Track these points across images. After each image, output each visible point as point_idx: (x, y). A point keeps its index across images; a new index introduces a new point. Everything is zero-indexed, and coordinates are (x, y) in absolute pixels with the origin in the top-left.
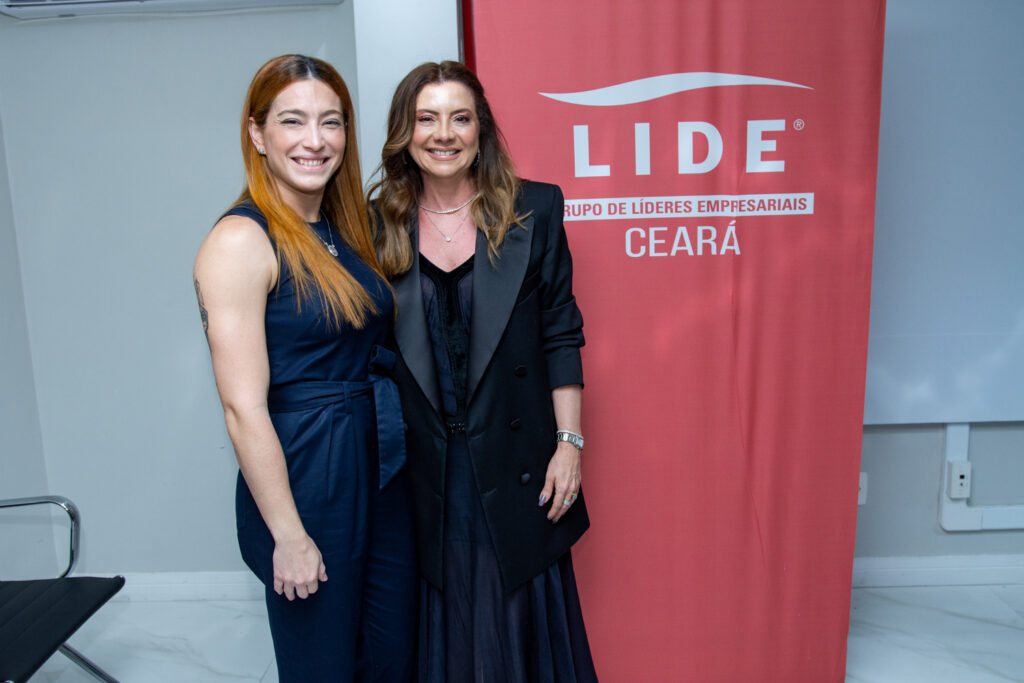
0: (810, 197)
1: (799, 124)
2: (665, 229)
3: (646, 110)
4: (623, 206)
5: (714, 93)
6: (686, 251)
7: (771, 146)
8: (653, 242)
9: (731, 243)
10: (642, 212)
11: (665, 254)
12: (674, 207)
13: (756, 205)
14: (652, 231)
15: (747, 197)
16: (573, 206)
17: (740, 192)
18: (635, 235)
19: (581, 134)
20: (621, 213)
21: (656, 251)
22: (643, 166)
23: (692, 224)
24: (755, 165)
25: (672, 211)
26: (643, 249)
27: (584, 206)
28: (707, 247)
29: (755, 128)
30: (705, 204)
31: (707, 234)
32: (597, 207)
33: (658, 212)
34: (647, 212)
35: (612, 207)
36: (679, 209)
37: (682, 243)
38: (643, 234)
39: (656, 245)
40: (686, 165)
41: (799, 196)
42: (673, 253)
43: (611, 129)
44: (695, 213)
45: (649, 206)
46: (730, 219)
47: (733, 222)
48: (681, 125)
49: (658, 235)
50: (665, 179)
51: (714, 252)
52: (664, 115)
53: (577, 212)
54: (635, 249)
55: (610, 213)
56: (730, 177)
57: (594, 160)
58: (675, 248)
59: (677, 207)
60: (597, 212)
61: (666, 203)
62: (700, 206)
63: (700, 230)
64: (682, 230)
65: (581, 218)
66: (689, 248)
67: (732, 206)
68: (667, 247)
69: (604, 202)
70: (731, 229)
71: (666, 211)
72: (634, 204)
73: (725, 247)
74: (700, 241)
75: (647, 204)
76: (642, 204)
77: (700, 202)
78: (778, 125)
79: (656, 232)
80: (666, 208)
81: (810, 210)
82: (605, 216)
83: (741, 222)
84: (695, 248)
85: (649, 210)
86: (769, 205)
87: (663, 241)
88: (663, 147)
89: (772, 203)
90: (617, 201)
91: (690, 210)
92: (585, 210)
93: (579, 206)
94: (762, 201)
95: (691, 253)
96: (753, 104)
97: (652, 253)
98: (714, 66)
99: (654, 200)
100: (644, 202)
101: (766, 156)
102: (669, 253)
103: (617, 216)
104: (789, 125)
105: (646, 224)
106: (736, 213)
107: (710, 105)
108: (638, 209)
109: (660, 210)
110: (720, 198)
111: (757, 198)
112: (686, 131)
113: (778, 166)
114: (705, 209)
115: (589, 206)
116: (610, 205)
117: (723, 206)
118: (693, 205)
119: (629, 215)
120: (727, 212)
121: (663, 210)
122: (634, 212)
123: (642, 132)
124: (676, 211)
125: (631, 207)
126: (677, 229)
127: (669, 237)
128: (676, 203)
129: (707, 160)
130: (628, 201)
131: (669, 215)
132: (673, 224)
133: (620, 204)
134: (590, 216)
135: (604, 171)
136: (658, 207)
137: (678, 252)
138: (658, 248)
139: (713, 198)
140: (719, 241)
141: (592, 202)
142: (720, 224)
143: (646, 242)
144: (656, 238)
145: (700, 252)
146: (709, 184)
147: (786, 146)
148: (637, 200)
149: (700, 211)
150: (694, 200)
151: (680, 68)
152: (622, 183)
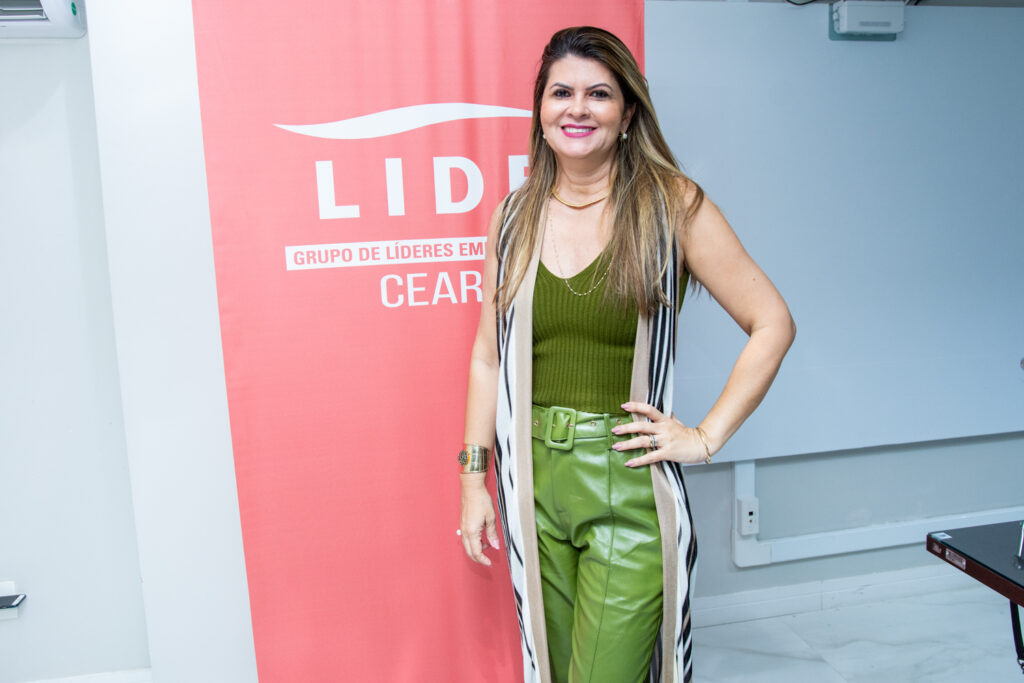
2: (425, 275)
3: (397, 144)
4: (376, 251)
5: (471, 125)
6: (449, 299)
8: (411, 290)
10: (397, 257)
11: (426, 303)
12: (433, 251)
14: (410, 277)
16: (319, 252)
18: (391, 283)
19: (325, 171)
20: (374, 259)
21: (416, 300)
22: (396, 206)
23: (454, 269)
25: (431, 255)
26: (401, 298)
27: (332, 251)
28: (472, 294)
29: (517, 162)
30: (468, 247)
31: (471, 280)
32: (347, 253)
33: (415, 256)
34: (403, 257)
35: (364, 252)
36: (439, 253)
37: (444, 290)
38: (400, 282)
39: (416, 293)
40: (445, 205)
42: (435, 302)
43: (360, 167)
44: (456, 257)
45: (406, 250)
48: (437, 161)
49: (417, 282)
50: (422, 220)
51: (479, 299)
52: (420, 148)
53: (323, 259)
54: (392, 299)
55: (361, 259)
57: (341, 200)
58: (437, 296)
59: (436, 250)
60: (347, 257)
61: (424, 247)
62: (462, 249)
63: (463, 275)
64: (444, 276)
65: (329, 265)
66: (452, 295)
68: (429, 295)
69: (355, 247)
71: (425, 256)
72: (388, 248)
74: (464, 288)
75: (403, 248)
76: (397, 248)
77: (461, 245)
79: (414, 279)
80: (425, 251)
82: (356, 262)
84: (458, 295)
85: (406, 254)
87: (423, 289)
88: (419, 187)
90: (369, 245)
91: (451, 253)
92: (333, 256)
93: (326, 252)
95: (454, 301)
96: (514, 138)
97: (412, 303)
98: (469, 97)
99: (411, 243)
100: (399, 246)
102: (431, 301)
103: (370, 262)
105: (403, 270)
107: (468, 138)
108: (393, 254)
109: (418, 254)
110: (483, 240)
112: (443, 166)
114: (467, 252)
115: (338, 251)
116: (361, 250)
118: (454, 248)
119: (383, 261)
121: (421, 254)
122: (389, 257)
123: (394, 168)
124: (436, 255)
125: (384, 251)
126: (437, 276)
127: (429, 284)
128: (436, 246)
129: (466, 199)
130: (382, 245)
131: (428, 259)
132: (434, 269)
133: (373, 249)
134: (339, 263)
135: (353, 212)
136: (415, 251)
137: (440, 299)
138: (418, 296)
139: (476, 240)
141: (341, 247)
143: (404, 290)
144: (415, 285)
145: (464, 300)
146: (471, 225)
148: (392, 244)
149: (462, 254)
150: (455, 242)
151: (433, 98)
152: (375, 224)
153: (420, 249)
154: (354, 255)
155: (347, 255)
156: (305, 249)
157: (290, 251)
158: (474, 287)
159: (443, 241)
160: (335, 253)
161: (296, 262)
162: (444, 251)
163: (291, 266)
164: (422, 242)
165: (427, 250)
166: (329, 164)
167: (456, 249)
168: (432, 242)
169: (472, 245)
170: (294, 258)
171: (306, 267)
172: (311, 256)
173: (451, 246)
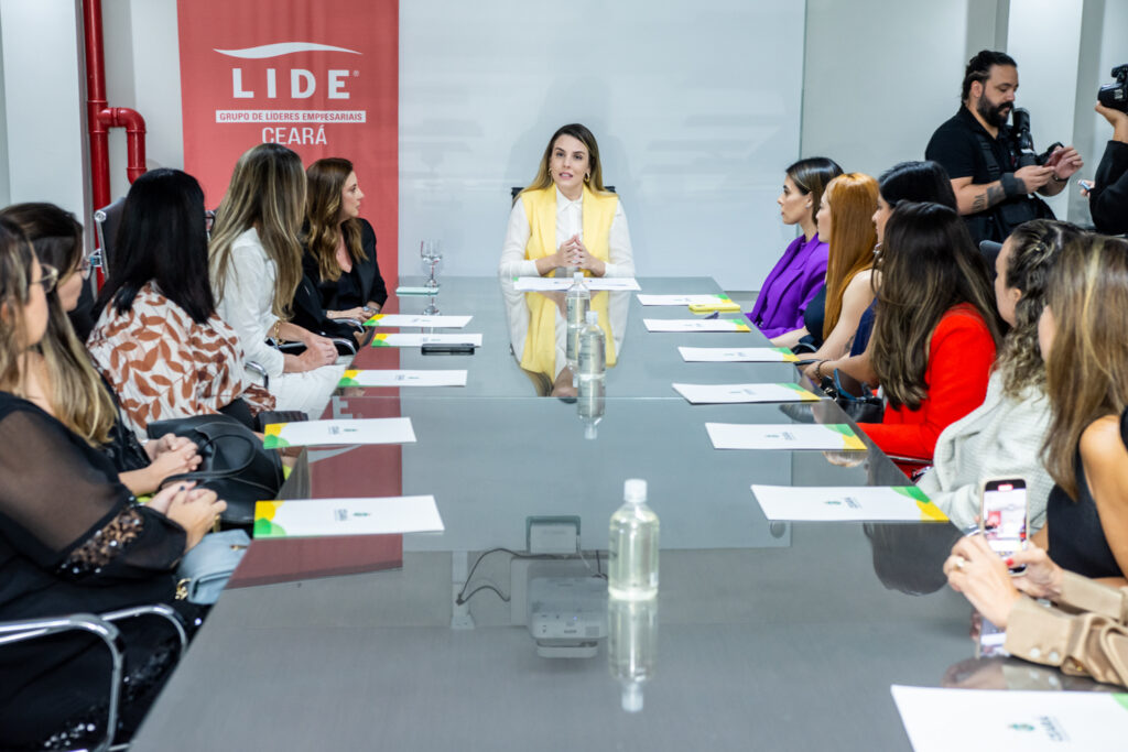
0: (363, 113)
1: (356, 73)
2: (285, 129)
3: (273, 62)
4: (261, 115)
5: (310, 54)
7: (342, 84)
8: (278, 136)
9: (321, 137)
10: (271, 119)
12: (289, 117)
13: (334, 116)
14: (278, 129)
15: (330, 112)
16: (233, 114)
17: (325, 109)
18: (268, 132)
19: (237, 74)
20: (260, 119)
22: (272, 93)
23: (299, 126)
24: (333, 94)
25: (288, 119)
26: (272, 139)
27: (239, 114)
28: (308, 139)
29: (333, 74)
30: (307, 115)
31: (308, 132)
32: (246, 115)
34: (274, 119)
35: (255, 115)
37: (294, 137)
38: (273, 132)
39: (280, 138)
40: (296, 93)
41: (358, 112)
42: (290, 142)
43: (254, 72)
44: (301, 120)
45: (276, 115)
46: (320, 124)
47: (322, 126)
48: (293, 71)
49: (281, 132)
50: (284, 100)
51: (312, 142)
52: (284, 65)
53: (235, 117)
54: (268, 140)
55: (253, 119)
56: (320, 100)
57: (245, 88)
58: (291, 140)
59: (291, 116)
61: (285, 114)
62: (304, 117)
63: (304, 130)
64: (294, 130)
65: (237, 121)
66: (298, 140)
67: (321, 116)
68: (286, 139)
69: (250, 112)
70: (321, 130)
71: (285, 119)
72: (267, 114)
73: (318, 140)
74: (305, 136)
77: (304, 114)
78: (345, 73)
79: (280, 130)
81: (364, 120)
82: (251, 120)
83: (327, 126)
84: (301, 139)
85: (276, 118)
87: (284, 136)
88: (284, 83)
89: (343, 116)
90: (258, 112)
91: (299, 118)
92: (239, 116)
93: (236, 114)
94: (338, 114)
95: (299, 142)
96: (332, 61)
97: (278, 142)
98: (309, 39)
99: (278, 112)
101: (339, 90)
103: (258, 121)
104: (351, 73)
105: (274, 125)
106: (324, 121)
107: (308, 60)
108: (269, 117)
109: (282, 118)
110: (315, 112)
111: (335, 113)
112: (296, 74)
113: (346, 96)
114: (307, 118)
116: (253, 114)
117: (316, 117)
118: (300, 116)
119: (264, 120)
120: (319, 120)
122: (267, 119)
123: (271, 74)
124: (291, 119)
125: (265, 115)
126: (291, 129)
127: (287, 133)
128: (291, 114)
129: (307, 91)
130: (264, 112)
131: (286, 121)
132: (289, 126)
133: (259, 114)
134: (242, 120)
135: (250, 95)
136: (280, 116)
137: (292, 142)
138: (281, 140)
139: (311, 112)
140: (315, 136)
141: (243, 112)
142: (315, 126)
143: (274, 135)
144: (280, 134)
145: (304, 142)
146: (308, 104)
147: (349, 84)
148: (269, 112)
149: (304, 119)
150: (301, 113)
151: (292, 39)
152: (260, 102)
153: (283, 116)
154: (249, 116)
155: (247, 118)
156: (225, 112)
157: (218, 113)
158: (309, 136)
159: (294, 112)
160: (241, 115)
161: (221, 119)
162: (295, 117)
163: (218, 120)
164: (284, 112)
165: (286, 116)
167: (301, 116)
168: (289, 112)
169: (309, 114)
170: (221, 116)
171: (226, 121)
172: (228, 116)
173: (298, 114)
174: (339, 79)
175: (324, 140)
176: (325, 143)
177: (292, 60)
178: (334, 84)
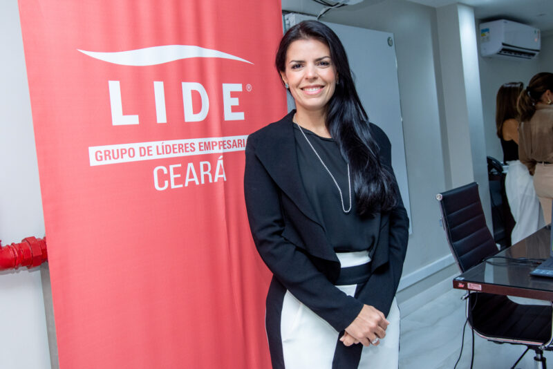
1: (249, 87)
2: (180, 165)
3: (161, 71)
4: (150, 149)
6: (194, 182)
7: (236, 101)
8: (173, 176)
9: (221, 173)
10: (163, 153)
11: (181, 186)
12: (184, 148)
13: (231, 144)
14: (171, 167)
15: (227, 138)
16: (113, 151)
17: (222, 135)
18: (160, 172)
19: (115, 87)
20: (149, 155)
21: (176, 184)
22: (161, 117)
23: (196, 160)
24: (230, 116)
25: (183, 152)
26: (166, 182)
27: (122, 150)
29: (228, 88)
30: (203, 145)
31: (206, 168)
32: (131, 151)
33: (174, 152)
34: (167, 153)
35: (143, 150)
36: (187, 149)
37: (191, 176)
38: (166, 172)
39: (175, 179)
42: (186, 185)
44: (197, 152)
45: (168, 148)
46: (219, 154)
47: (221, 157)
48: (184, 84)
49: (176, 171)
51: (211, 181)
52: (174, 75)
53: (116, 156)
54: (161, 185)
55: (141, 155)
56: (216, 124)
57: (126, 111)
58: (188, 180)
59: (186, 148)
60: (132, 155)
61: (179, 145)
62: (200, 146)
63: (202, 164)
64: (191, 165)
65: (120, 161)
66: (196, 179)
67: (218, 145)
68: (183, 180)
69: (136, 146)
70: (220, 162)
71: (180, 152)
72: (157, 147)
73: (217, 176)
74: (203, 173)
75: (166, 146)
76: (163, 146)
77: (200, 143)
78: (238, 87)
79: (174, 169)
80: (179, 149)
82: (137, 158)
83: (226, 157)
85: (168, 151)
86: (239, 144)
87: (179, 176)
89: (240, 142)
90: (145, 145)
91: (194, 149)
92: (122, 154)
93: (118, 150)
94: (234, 141)
95: (197, 183)
97: (173, 186)
99: (171, 143)
100: (164, 145)
101: (234, 109)
102: (184, 185)
103: (147, 158)
104: (244, 87)
105: (166, 163)
106: (222, 151)
107: (199, 69)
108: (160, 151)
109: (176, 150)
110: (211, 140)
111: (231, 138)
113: (240, 116)
114: (203, 148)
116: (140, 148)
117: (213, 146)
118: (195, 146)
119: (155, 156)
120: (216, 150)
122: (158, 154)
123: (159, 87)
124: (186, 151)
125: (155, 149)
126: (187, 166)
127: (182, 171)
128: (185, 144)
129: (200, 113)
130: (154, 144)
132: (185, 161)
133: (148, 148)
134: (126, 159)
135: (134, 120)
136: (174, 149)
137: (189, 183)
138: (176, 181)
140: (213, 172)
141: (127, 146)
142: (210, 158)
143: (168, 177)
144: (175, 174)
145: (203, 182)
146: (204, 129)
147: (243, 102)
148: (159, 143)
149: (200, 150)
150: (196, 141)
152: (147, 131)
153: (177, 147)
154: (135, 152)
155: (131, 152)
156: (102, 148)
157: (92, 150)
158: (208, 173)
159: (189, 141)
160: (124, 151)
161: (97, 159)
162: (190, 148)
163: (93, 162)
164: (177, 142)
165: (181, 147)
166: (118, 83)
167: (197, 147)
168: (183, 142)
169: (205, 143)
170: (98, 156)
171: (104, 163)
172: (107, 153)
173: (194, 144)
174: (233, 94)
175: (223, 176)
176: (225, 180)
177: (182, 70)
178: (229, 102)
